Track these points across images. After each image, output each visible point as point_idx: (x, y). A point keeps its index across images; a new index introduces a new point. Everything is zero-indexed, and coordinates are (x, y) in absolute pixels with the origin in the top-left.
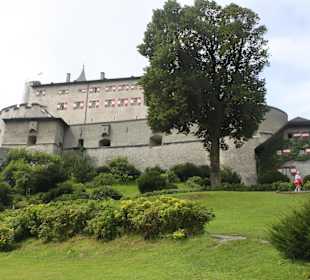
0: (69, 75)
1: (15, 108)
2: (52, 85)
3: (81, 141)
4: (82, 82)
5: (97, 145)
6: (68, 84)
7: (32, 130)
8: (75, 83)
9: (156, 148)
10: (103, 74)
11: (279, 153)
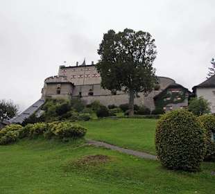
0: (77, 63)
1: (52, 78)
2: (70, 67)
3: (80, 93)
4: (84, 66)
5: (87, 94)
6: (77, 67)
7: (59, 88)
8: (80, 66)
9: (114, 96)
10: (93, 62)
11: (165, 100)
